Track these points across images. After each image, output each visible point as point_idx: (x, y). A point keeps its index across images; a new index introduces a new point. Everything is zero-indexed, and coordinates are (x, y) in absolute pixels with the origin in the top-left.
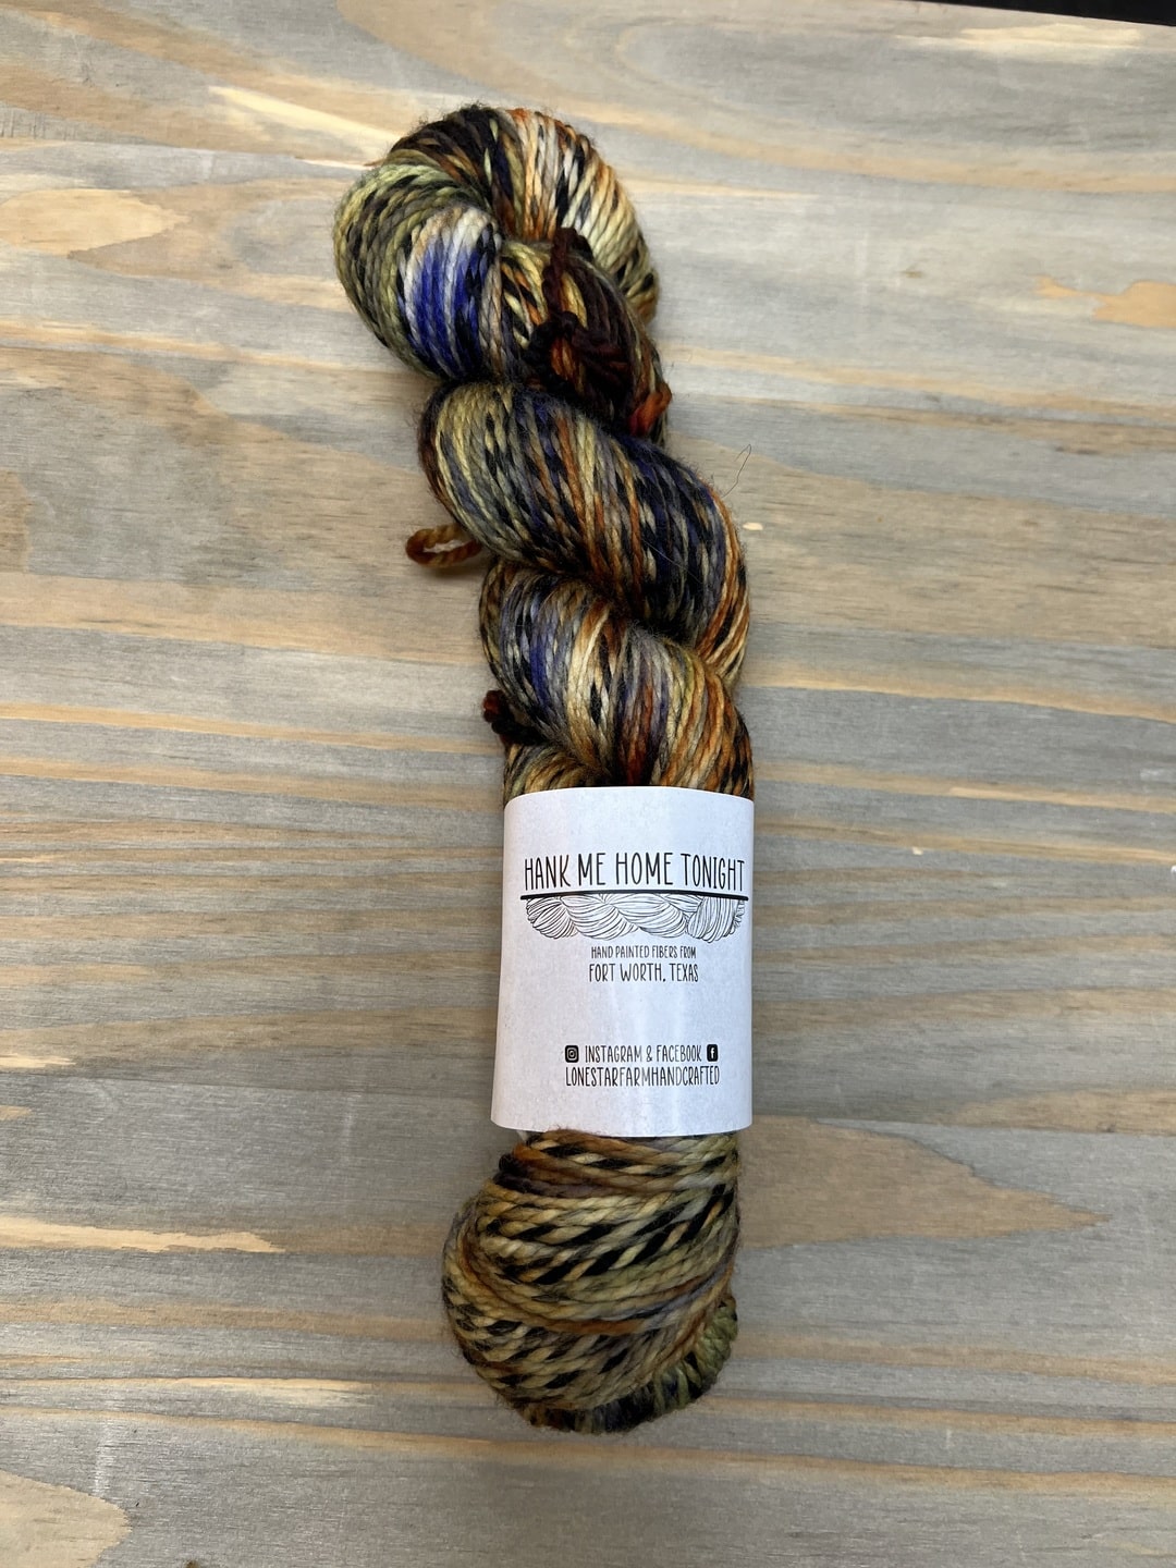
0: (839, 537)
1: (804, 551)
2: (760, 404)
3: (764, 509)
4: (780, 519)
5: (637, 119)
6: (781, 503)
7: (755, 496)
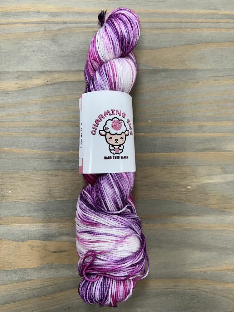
0: (171, 187)
1: (178, 183)
2: (191, 216)
3: (187, 191)
4: (184, 190)
5: (226, 286)
6: (183, 193)
7: (189, 194)
